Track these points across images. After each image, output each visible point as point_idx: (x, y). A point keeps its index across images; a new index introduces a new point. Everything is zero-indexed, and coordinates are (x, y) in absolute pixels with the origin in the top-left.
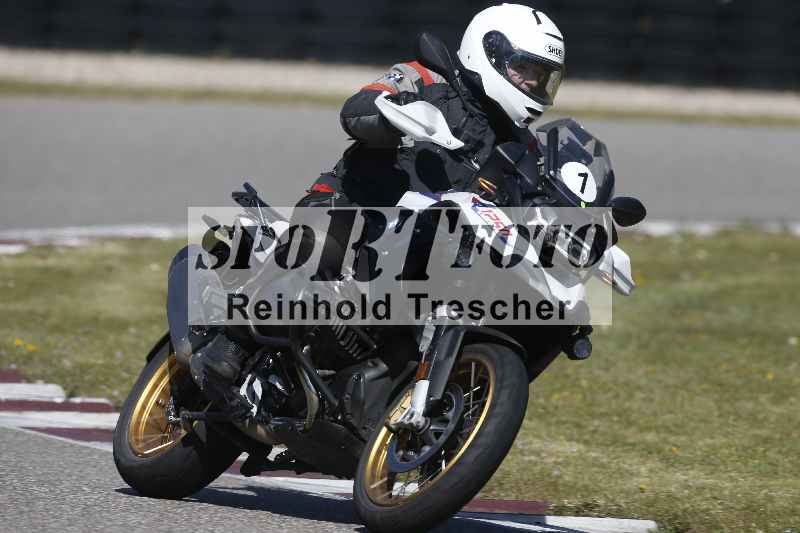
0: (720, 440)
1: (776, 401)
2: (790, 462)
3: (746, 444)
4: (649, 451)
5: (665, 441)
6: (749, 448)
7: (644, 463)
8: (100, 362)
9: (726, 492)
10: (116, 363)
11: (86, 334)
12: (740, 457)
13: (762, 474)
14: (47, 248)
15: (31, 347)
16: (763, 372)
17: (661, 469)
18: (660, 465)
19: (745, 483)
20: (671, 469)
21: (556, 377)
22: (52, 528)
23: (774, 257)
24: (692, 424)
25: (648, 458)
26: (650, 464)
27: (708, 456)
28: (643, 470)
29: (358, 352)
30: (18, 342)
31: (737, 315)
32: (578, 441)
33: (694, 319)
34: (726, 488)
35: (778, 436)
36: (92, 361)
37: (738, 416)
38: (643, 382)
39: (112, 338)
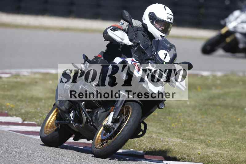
0: (223, 139)
1: (240, 127)
2: (245, 146)
3: (232, 140)
4: (201, 142)
5: (206, 139)
6: (232, 141)
7: (200, 145)
8: (33, 111)
9: (225, 155)
10: (38, 111)
11: (29, 102)
12: (229, 144)
13: (236, 150)
14: (17, 76)
15: (12, 106)
16: (237, 119)
17: (205, 148)
18: (205, 146)
19: (231, 152)
20: (208, 147)
21: (173, 118)
22: (17, 161)
23: (241, 83)
24: (215, 134)
25: (201, 144)
26: (202, 146)
27: (220, 144)
28: (199, 147)
29: (99, 104)
30: (8, 104)
31: (229, 101)
32: (180, 138)
33: (216, 102)
34: (225, 154)
35: (241, 138)
36: (31, 110)
37: (229, 132)
38: (200, 121)
39: (37, 104)
